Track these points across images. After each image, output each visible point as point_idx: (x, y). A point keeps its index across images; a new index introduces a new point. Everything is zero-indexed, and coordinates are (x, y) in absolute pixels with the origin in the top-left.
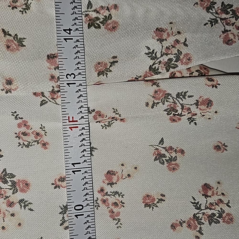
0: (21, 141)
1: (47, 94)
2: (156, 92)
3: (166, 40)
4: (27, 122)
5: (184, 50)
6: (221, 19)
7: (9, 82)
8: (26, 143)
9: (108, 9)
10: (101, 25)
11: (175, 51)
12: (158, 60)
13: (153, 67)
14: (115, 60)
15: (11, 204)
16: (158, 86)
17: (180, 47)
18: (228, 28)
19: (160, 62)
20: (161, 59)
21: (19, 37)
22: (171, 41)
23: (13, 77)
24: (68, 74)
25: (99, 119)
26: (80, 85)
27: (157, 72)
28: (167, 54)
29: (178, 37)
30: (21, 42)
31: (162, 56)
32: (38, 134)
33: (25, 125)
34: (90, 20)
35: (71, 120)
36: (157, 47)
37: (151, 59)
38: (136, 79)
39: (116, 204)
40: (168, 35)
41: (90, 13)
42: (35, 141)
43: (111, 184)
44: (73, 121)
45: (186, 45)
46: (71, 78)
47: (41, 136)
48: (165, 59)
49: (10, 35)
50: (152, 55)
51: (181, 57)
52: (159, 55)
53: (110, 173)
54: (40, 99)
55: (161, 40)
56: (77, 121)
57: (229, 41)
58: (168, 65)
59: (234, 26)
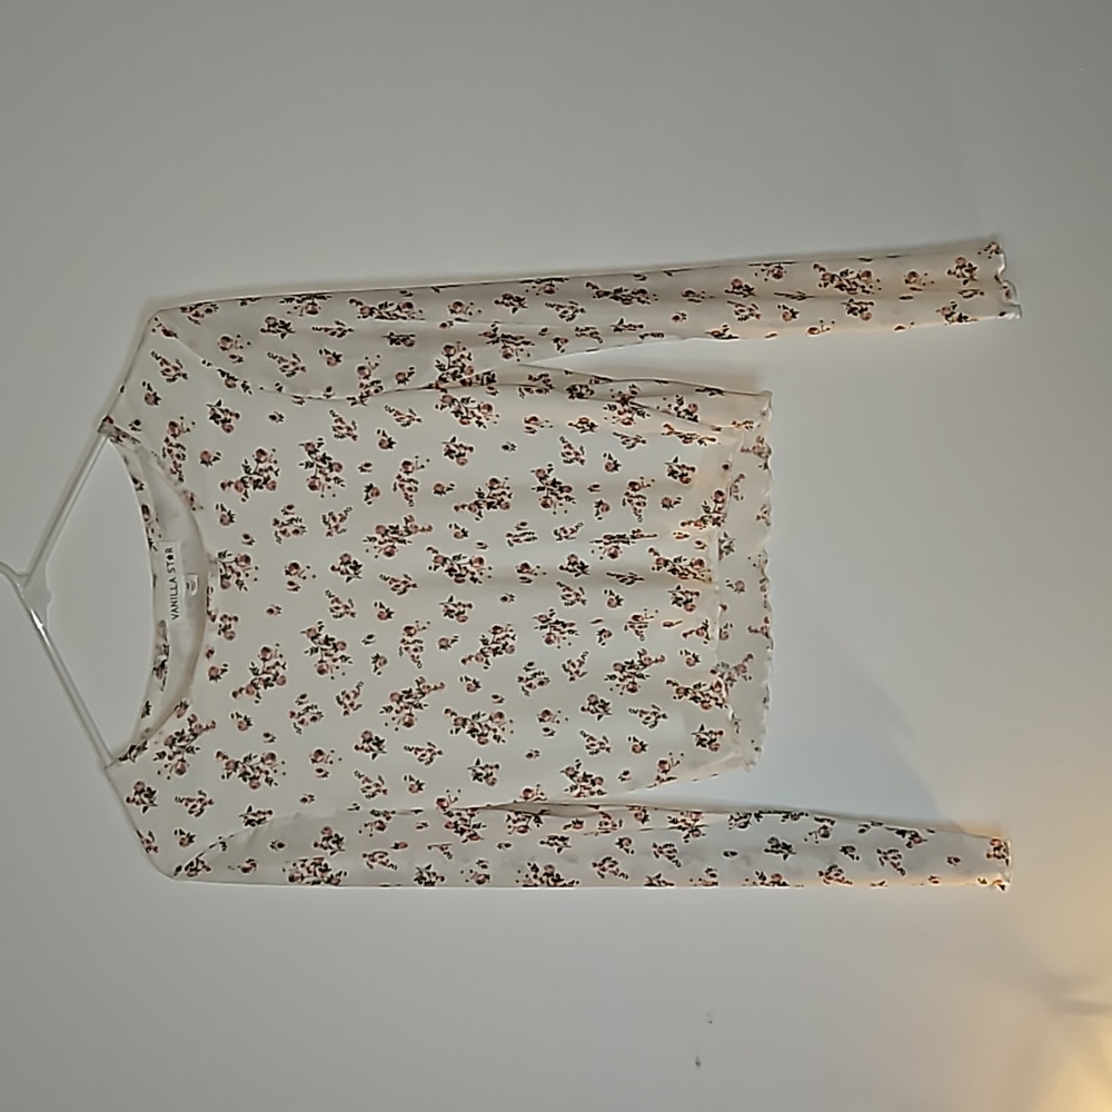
1: (358, 399)
15: (328, 480)
27: (445, 381)
36: (444, 361)
38: (430, 387)
39: (410, 489)
43: (408, 473)
48: (452, 370)
50: (441, 367)
53: (406, 464)
54: (351, 401)
55: (449, 356)
58: (454, 376)
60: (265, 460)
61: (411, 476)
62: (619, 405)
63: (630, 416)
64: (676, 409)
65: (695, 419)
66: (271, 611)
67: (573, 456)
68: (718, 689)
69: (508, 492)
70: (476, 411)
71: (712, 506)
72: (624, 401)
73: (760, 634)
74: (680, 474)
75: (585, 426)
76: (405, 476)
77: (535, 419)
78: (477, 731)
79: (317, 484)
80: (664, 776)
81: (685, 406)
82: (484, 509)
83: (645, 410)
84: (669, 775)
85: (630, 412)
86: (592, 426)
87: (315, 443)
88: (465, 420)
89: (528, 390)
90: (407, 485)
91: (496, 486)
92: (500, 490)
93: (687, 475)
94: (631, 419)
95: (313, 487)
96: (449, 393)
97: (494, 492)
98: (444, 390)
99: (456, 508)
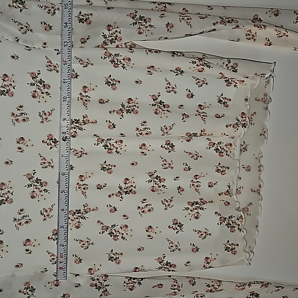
0: (48, 69)
2: (106, 53)
3: (111, 30)
4: (51, 61)
5: (119, 35)
6: (139, 23)
7: (45, 44)
8: (50, 70)
9: (88, 15)
10: (84, 22)
11: (115, 35)
12: (107, 39)
13: (105, 42)
14: (89, 37)
15: (43, 93)
16: (107, 50)
17: (117, 34)
18: (141, 27)
19: (108, 40)
20: (108, 38)
21: (50, 25)
22: (114, 30)
23: (46, 42)
24: (65, 42)
25: (81, 62)
26: (70, 47)
28: (111, 37)
29: (117, 29)
30: (51, 28)
31: (109, 37)
32: (55, 66)
33: (50, 62)
34: (80, 19)
35: (64, 61)
36: (107, 33)
37: (104, 38)
40: (113, 28)
41: (80, 17)
42: (54, 69)
44: (65, 62)
45: (120, 33)
46: (66, 43)
47: (56, 68)
48: (110, 38)
49: (47, 24)
50: (105, 36)
51: (117, 38)
52: (107, 37)
56: (67, 62)
57: (141, 32)
59: (144, 26)
60: (8, 80)
61: (87, 94)
62: (197, 61)
63: (203, 67)
64: (227, 65)
65: (236, 71)
66: (7, 163)
67: (171, 89)
68: (241, 220)
69: (137, 105)
70: (122, 61)
71: (240, 119)
72: (200, 59)
73: (256, 193)
74: (223, 102)
75: (178, 72)
76: (84, 94)
77: (153, 67)
78: (113, 233)
79: (36, 95)
80: (207, 265)
81: (231, 64)
82: (125, 113)
83: (211, 65)
84: (210, 265)
85: (203, 65)
86: (182, 72)
87: (37, 72)
88: (116, 65)
89: (150, 51)
90: (85, 98)
91: (131, 102)
92: (133, 104)
93: (227, 103)
94: (203, 69)
95: (34, 97)
96: (109, 50)
97: (130, 105)
98: (105, 49)
99: (110, 112)
